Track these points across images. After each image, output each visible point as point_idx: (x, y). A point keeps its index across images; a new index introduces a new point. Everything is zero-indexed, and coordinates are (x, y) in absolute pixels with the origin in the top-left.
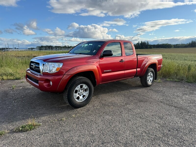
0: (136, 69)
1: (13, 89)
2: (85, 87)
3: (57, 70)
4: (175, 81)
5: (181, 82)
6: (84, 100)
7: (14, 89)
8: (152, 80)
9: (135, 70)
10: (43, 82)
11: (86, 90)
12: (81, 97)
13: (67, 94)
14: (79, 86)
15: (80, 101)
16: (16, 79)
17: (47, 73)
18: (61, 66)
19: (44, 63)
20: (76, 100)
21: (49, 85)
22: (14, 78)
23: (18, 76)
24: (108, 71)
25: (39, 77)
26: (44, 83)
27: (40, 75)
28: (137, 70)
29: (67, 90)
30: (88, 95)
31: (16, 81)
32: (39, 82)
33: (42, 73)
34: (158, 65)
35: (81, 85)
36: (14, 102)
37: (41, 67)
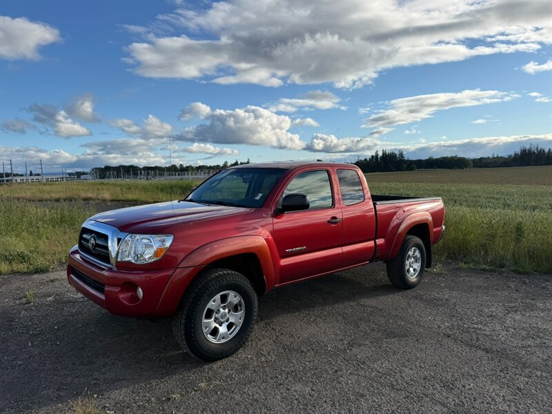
0: (373, 242)
1: (27, 303)
2: (234, 298)
3: (156, 254)
4: (483, 270)
5: (500, 273)
6: (231, 337)
7: (29, 303)
8: (418, 270)
9: (371, 244)
10: (117, 290)
11: (236, 308)
12: (223, 329)
13: (183, 321)
14: (218, 297)
15: (219, 340)
16: (36, 273)
17: (129, 262)
18: (168, 244)
19: (122, 235)
20: (210, 337)
21: (134, 298)
22: (31, 267)
23: (40, 262)
24: (296, 251)
25: (106, 273)
26: (120, 291)
27: (110, 270)
28: (375, 242)
29: (185, 312)
30: (241, 321)
31: (36, 276)
32: (106, 289)
33: (114, 265)
34: (435, 227)
35: (221, 293)
36: (32, 346)
37: (113, 246)
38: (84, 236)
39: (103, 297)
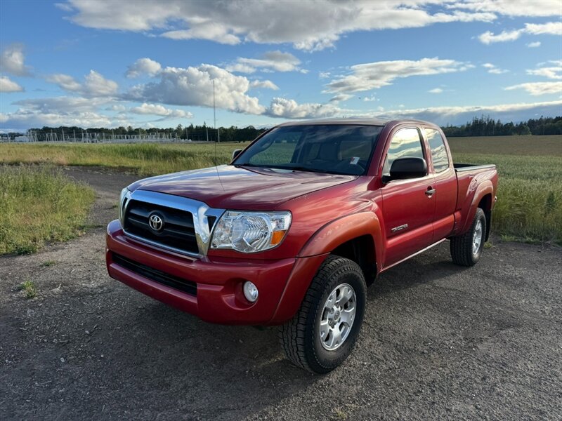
0: (452, 216)
1: (29, 297)
2: (347, 292)
3: (273, 240)
5: (547, 246)
6: (343, 340)
7: (32, 297)
8: (479, 244)
9: (451, 218)
10: (219, 289)
13: (301, 327)
14: (334, 293)
15: (333, 346)
17: (230, 251)
18: (285, 225)
19: (216, 213)
20: (325, 344)
21: (242, 300)
24: (400, 229)
26: (223, 292)
27: (199, 261)
28: (454, 216)
30: (352, 320)
31: (21, 259)
32: (198, 288)
33: (206, 254)
35: (337, 287)
38: (133, 211)
39: (194, 301)
